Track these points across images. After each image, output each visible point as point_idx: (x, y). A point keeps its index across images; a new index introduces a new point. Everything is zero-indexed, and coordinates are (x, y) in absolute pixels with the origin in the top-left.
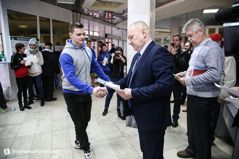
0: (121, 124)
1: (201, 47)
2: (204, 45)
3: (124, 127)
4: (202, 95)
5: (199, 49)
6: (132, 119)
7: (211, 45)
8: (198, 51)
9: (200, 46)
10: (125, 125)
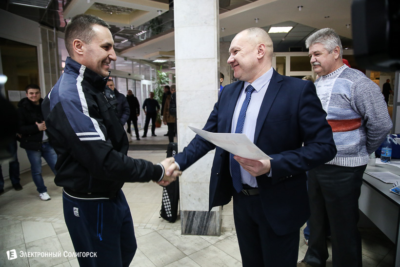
0: (170, 231)
1: (334, 80)
2: (340, 76)
3: (177, 236)
4: (347, 164)
5: (333, 84)
6: (193, 219)
7: (356, 76)
8: (332, 87)
9: (331, 78)
10: (179, 232)
